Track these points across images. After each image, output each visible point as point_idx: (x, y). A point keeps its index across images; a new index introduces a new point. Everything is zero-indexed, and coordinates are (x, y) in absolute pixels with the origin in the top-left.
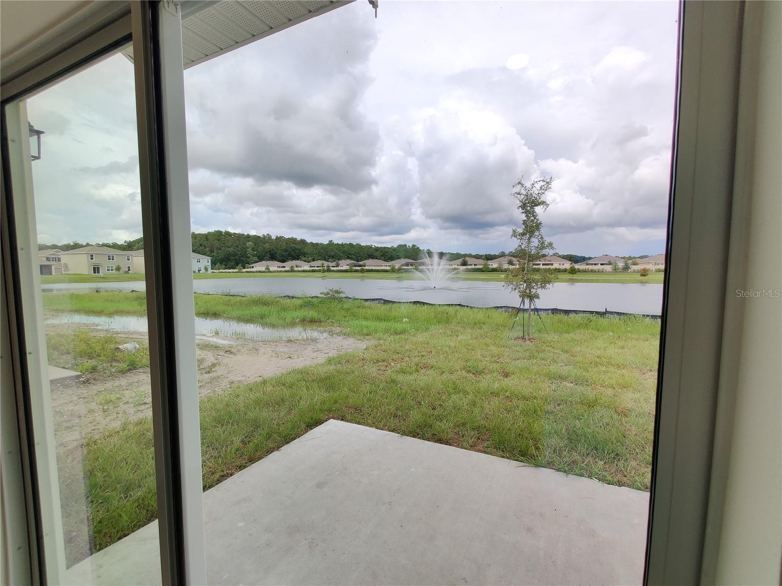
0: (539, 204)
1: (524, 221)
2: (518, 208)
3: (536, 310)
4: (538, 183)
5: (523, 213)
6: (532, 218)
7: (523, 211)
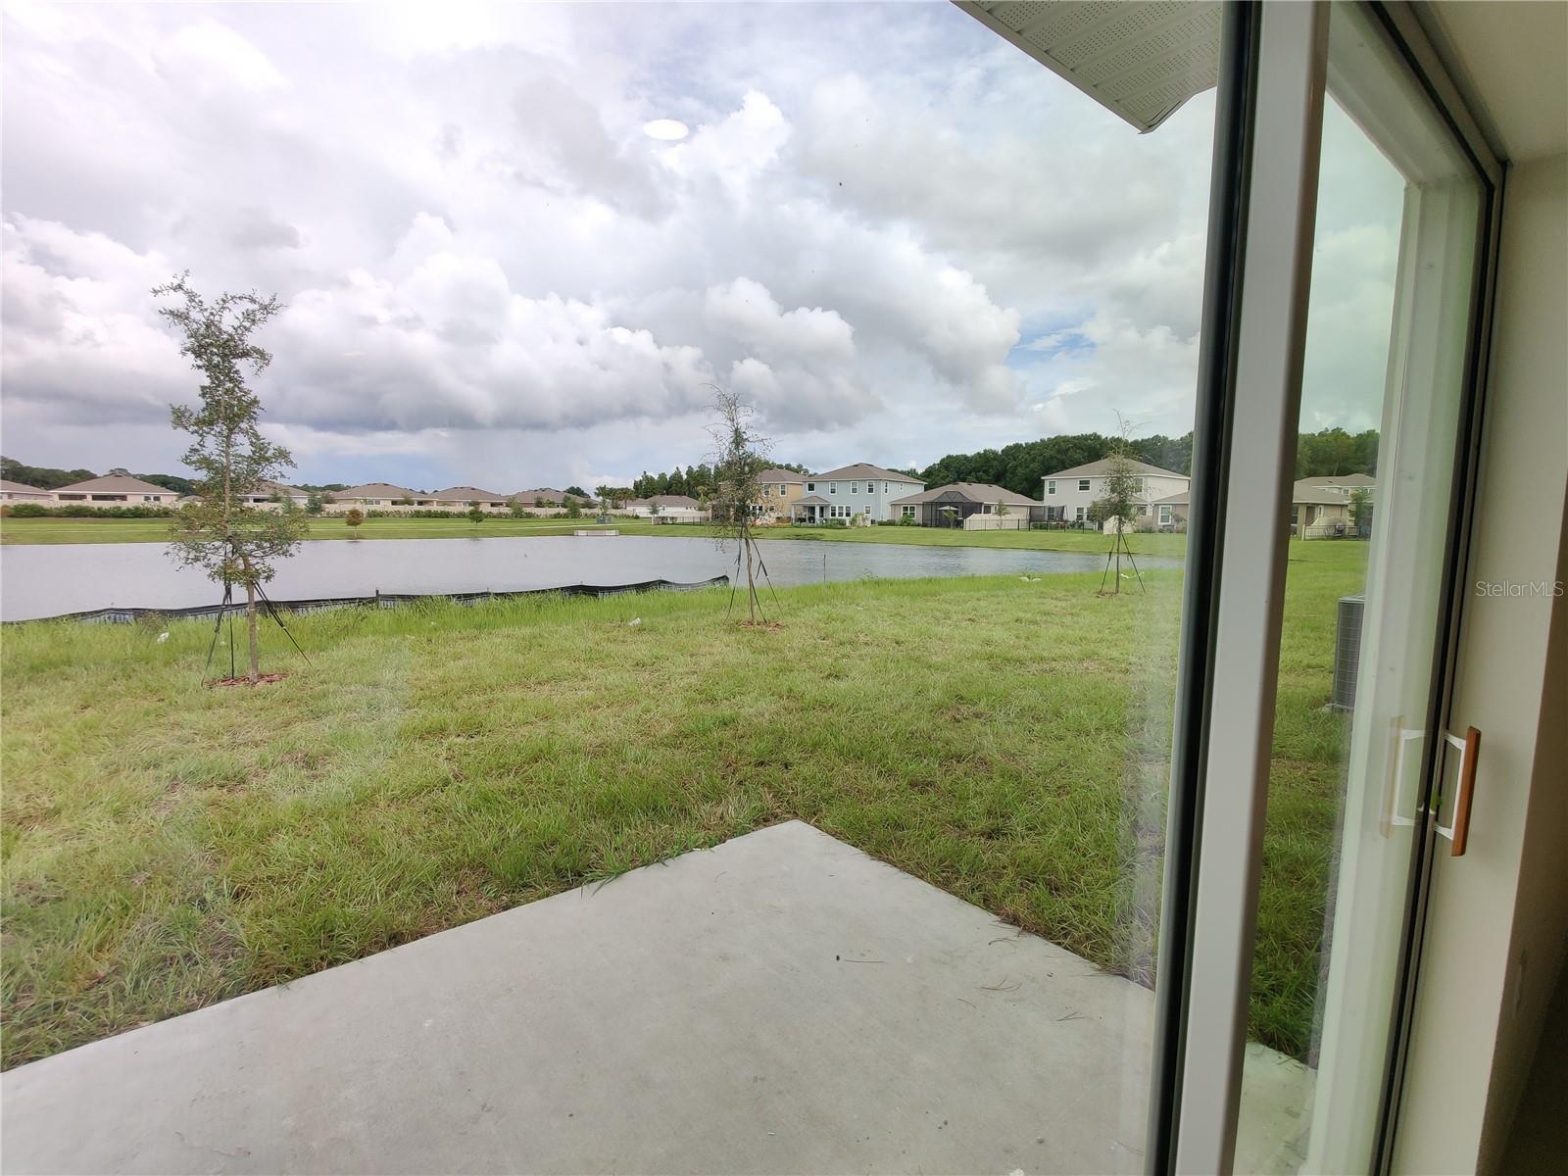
0: (245, 354)
1: (203, 388)
2: (184, 354)
3: (268, 607)
4: (238, 301)
5: (199, 367)
6: (229, 385)
7: (200, 363)
